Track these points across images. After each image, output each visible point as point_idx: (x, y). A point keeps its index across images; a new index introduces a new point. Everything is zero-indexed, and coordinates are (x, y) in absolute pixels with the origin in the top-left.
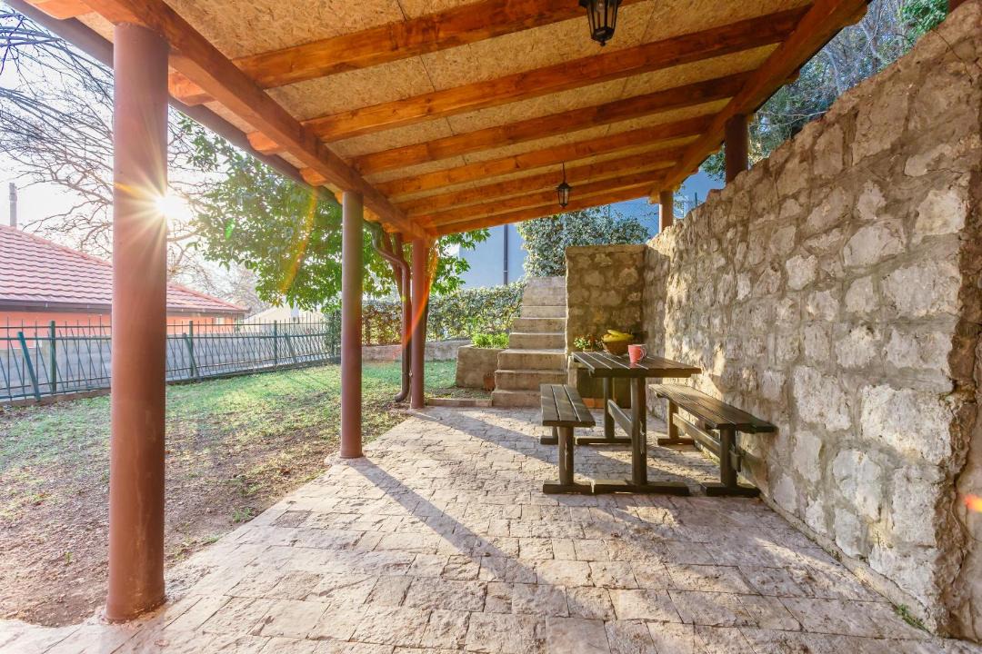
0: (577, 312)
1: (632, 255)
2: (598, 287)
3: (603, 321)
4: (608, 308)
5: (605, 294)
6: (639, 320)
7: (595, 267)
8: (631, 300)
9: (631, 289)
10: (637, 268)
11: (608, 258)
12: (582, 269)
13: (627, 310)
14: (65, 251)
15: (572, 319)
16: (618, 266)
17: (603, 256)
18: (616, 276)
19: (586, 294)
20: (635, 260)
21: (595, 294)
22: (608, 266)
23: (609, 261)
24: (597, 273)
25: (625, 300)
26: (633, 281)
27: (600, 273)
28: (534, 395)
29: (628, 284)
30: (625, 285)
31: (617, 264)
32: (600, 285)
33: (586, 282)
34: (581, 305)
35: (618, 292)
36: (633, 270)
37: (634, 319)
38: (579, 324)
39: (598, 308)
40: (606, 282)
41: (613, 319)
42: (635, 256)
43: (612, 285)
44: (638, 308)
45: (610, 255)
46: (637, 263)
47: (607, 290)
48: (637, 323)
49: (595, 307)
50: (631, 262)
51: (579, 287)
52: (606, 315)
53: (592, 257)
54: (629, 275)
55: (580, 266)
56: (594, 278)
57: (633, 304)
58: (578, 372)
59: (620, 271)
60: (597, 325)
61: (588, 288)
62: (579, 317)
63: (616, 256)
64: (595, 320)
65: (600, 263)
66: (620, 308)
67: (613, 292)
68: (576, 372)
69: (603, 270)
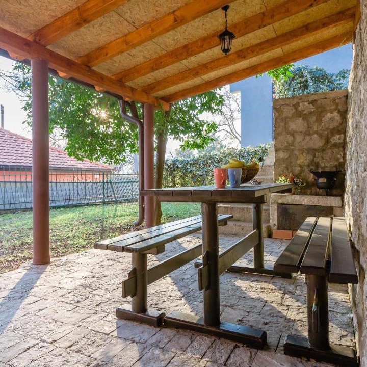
0: (282, 155)
1: (334, 100)
2: (301, 132)
3: (307, 162)
4: (312, 151)
5: (308, 138)
6: (342, 160)
7: (299, 114)
8: (333, 142)
9: (334, 131)
10: (339, 112)
11: (311, 106)
12: (287, 118)
13: (329, 152)
14: (23, 139)
15: (278, 161)
16: (320, 111)
17: (306, 104)
18: (319, 120)
19: (291, 139)
20: (337, 105)
21: (299, 138)
22: (311, 113)
23: (312, 108)
24: (301, 119)
25: (327, 142)
26: (335, 124)
27: (303, 119)
28: (240, 226)
29: (331, 127)
30: (327, 129)
31: (320, 110)
32: (304, 130)
33: (290, 129)
34: (286, 149)
35: (321, 136)
36: (335, 113)
37: (337, 160)
38: (284, 165)
39: (302, 151)
40: (309, 127)
41: (316, 160)
42: (337, 101)
43: (315, 129)
44: (341, 149)
45: (313, 102)
46: (340, 107)
47: (310, 134)
48: (340, 163)
49: (299, 150)
50: (333, 107)
51: (284, 133)
52: (310, 157)
53: (296, 106)
54: (332, 119)
55: (285, 114)
56: (298, 125)
57: (335, 145)
58: (278, 207)
59: (324, 117)
60: (300, 166)
61: (293, 134)
62: (284, 160)
63: (319, 103)
64: (299, 162)
65: (303, 111)
66: (323, 150)
67: (316, 135)
68: (276, 207)
69: (305, 117)
